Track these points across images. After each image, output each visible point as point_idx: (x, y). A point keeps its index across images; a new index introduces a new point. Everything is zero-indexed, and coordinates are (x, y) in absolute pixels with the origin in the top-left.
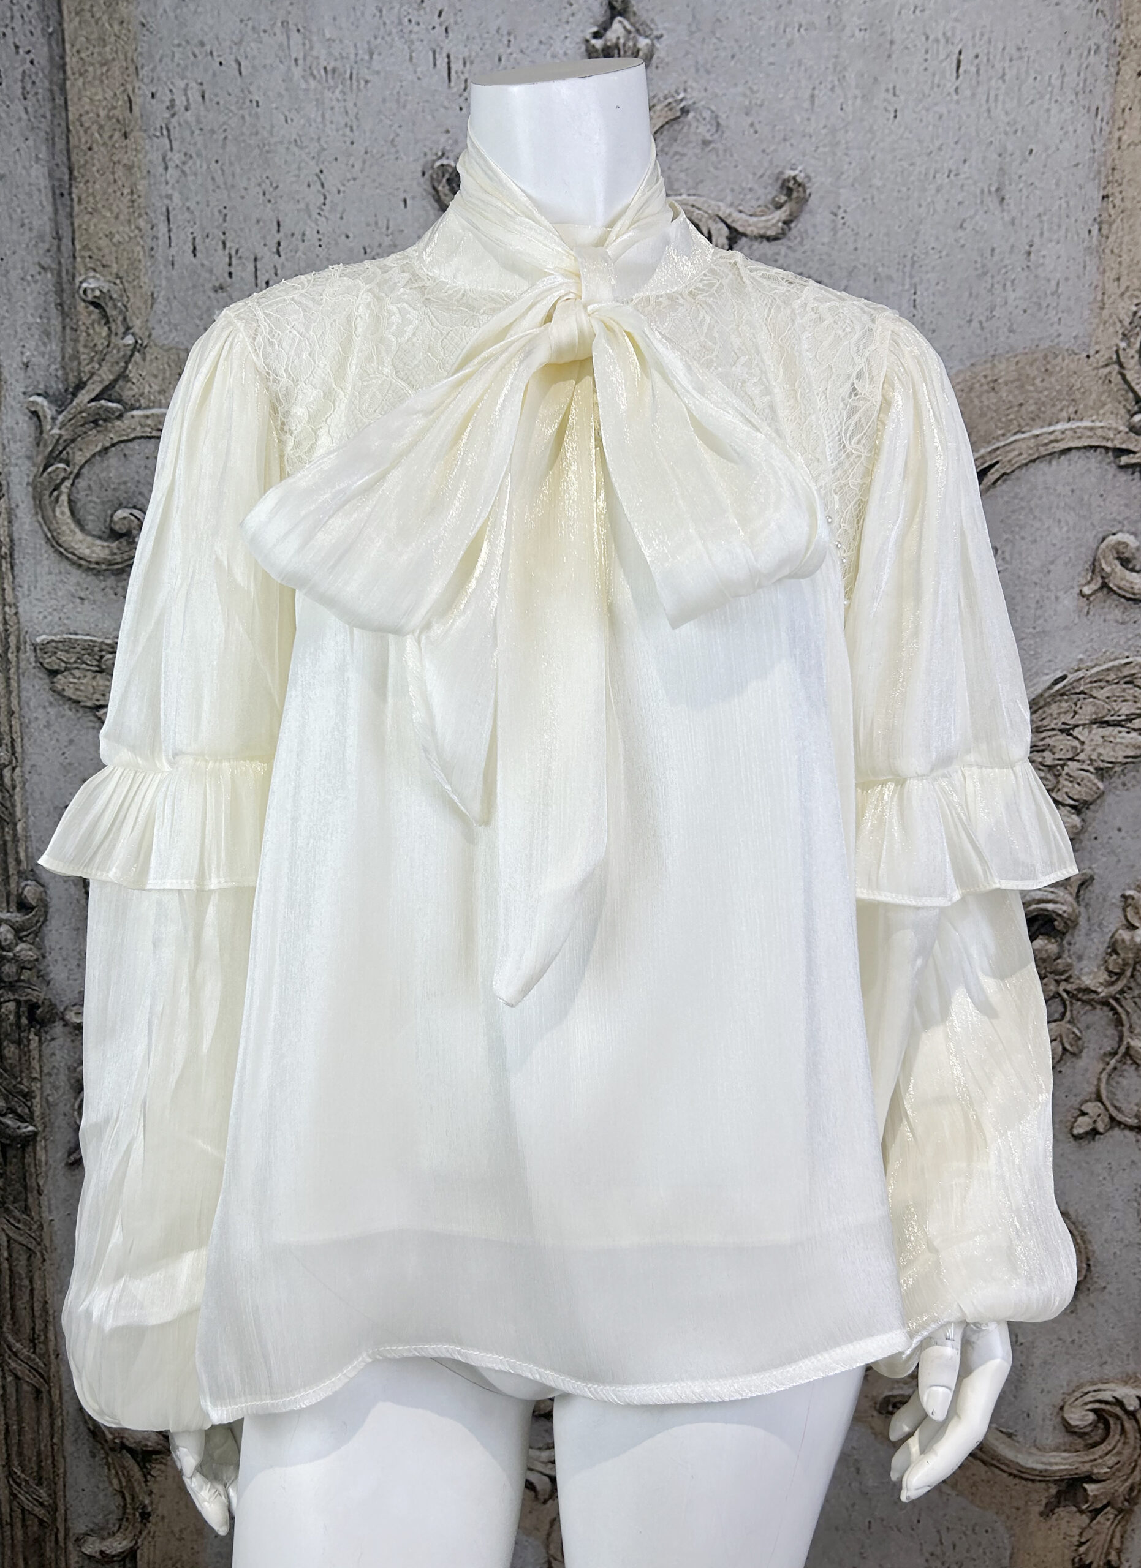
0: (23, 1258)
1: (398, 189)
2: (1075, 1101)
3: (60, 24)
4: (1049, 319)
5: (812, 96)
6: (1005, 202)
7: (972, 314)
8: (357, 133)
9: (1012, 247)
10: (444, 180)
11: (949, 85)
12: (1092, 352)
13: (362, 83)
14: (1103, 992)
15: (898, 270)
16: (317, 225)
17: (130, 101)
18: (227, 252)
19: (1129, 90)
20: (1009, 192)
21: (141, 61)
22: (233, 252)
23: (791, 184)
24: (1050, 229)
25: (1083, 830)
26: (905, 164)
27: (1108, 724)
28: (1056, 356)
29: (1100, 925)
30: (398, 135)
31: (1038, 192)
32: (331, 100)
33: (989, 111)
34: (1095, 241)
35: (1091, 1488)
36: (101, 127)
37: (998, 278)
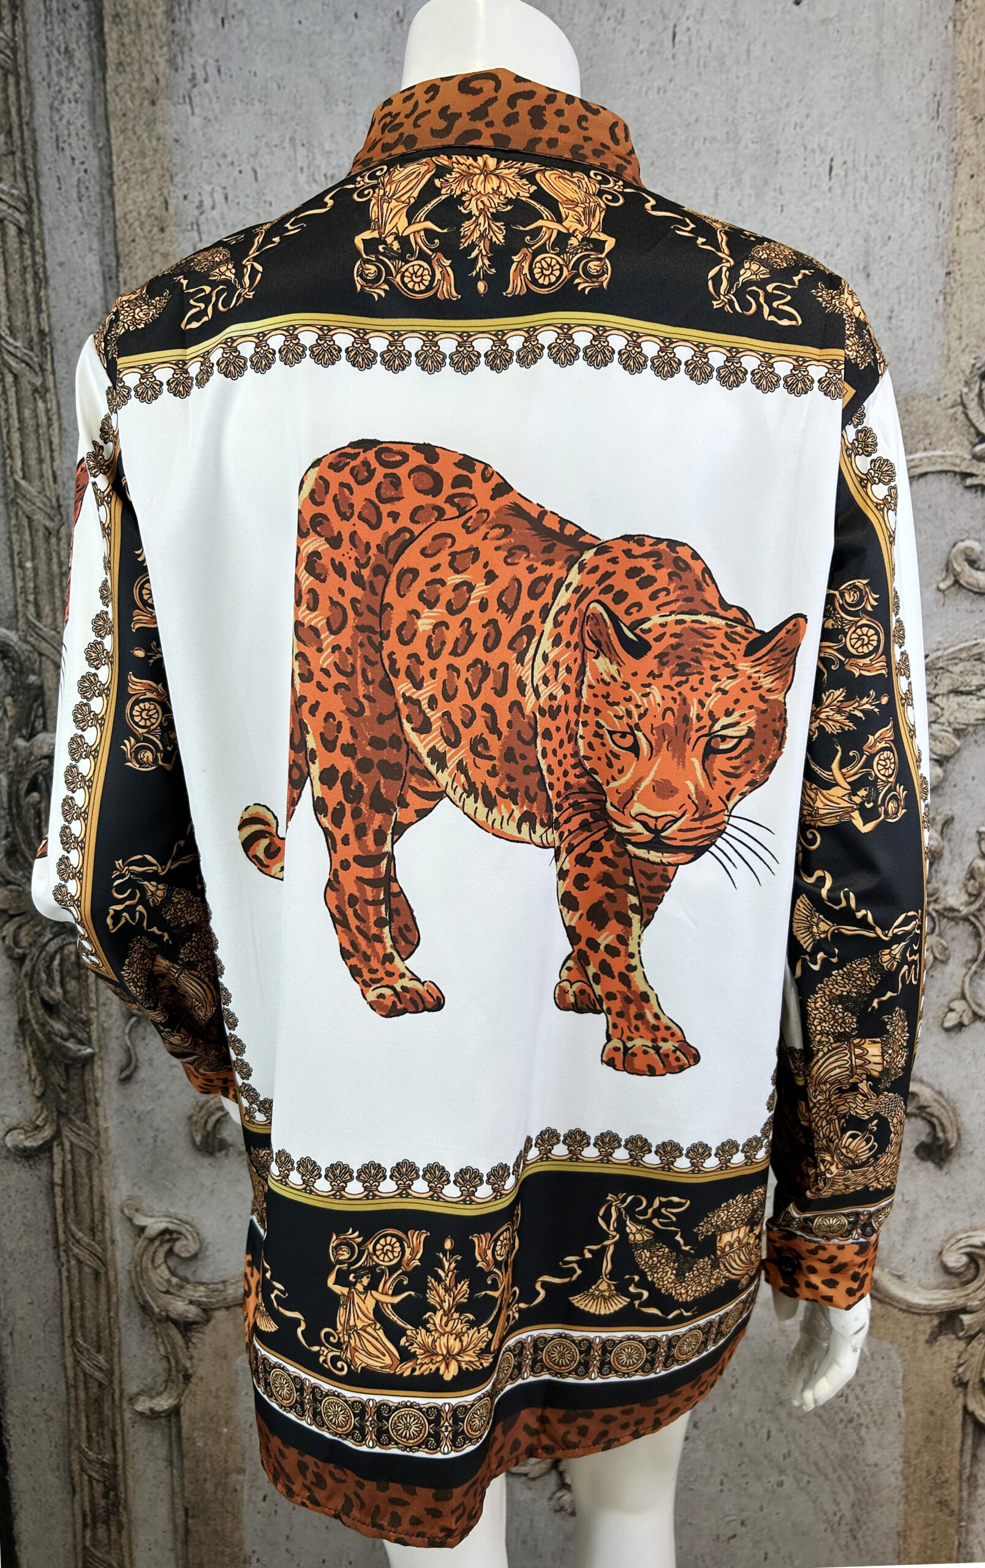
0: (84, 1160)
2: (944, 1000)
3: (108, 140)
12: (941, 395)
14: (964, 910)
17: (166, 202)
19: (964, 189)
21: (174, 170)
25: (944, 779)
27: (962, 693)
29: (961, 856)
34: (941, 308)
35: (966, 1319)
36: (142, 223)
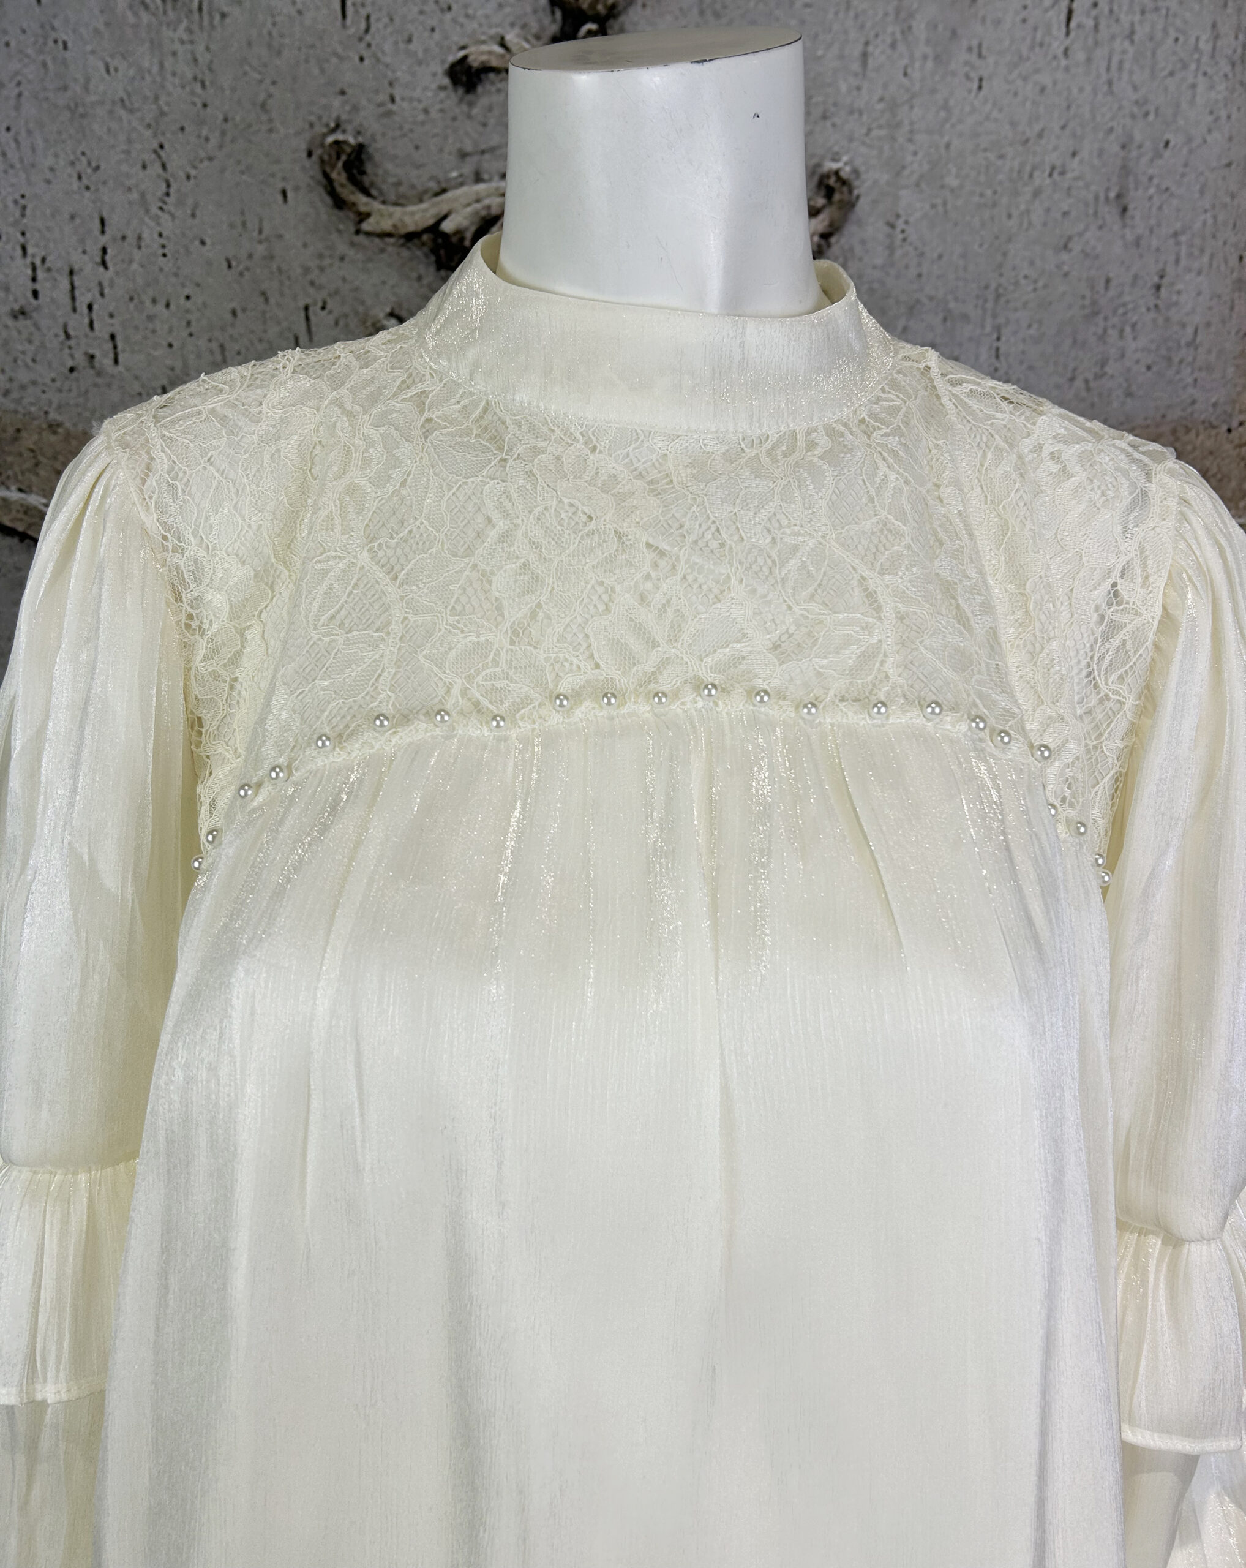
1: (273, 175)
4: (1181, 380)
5: (865, 55)
6: (1129, 213)
7: (1075, 369)
8: (211, 91)
9: (1136, 277)
10: (340, 164)
11: (1055, 44)
13: (217, 18)
15: (976, 306)
16: (159, 224)
18: (29, 260)
20: (1136, 199)
22: (38, 262)
23: (832, 181)
24: (1190, 255)
26: (991, 156)
28: (1188, 430)
30: (270, 96)
31: (1175, 202)
32: (173, 41)
33: (1110, 83)
37: (1115, 320)
